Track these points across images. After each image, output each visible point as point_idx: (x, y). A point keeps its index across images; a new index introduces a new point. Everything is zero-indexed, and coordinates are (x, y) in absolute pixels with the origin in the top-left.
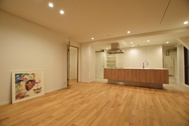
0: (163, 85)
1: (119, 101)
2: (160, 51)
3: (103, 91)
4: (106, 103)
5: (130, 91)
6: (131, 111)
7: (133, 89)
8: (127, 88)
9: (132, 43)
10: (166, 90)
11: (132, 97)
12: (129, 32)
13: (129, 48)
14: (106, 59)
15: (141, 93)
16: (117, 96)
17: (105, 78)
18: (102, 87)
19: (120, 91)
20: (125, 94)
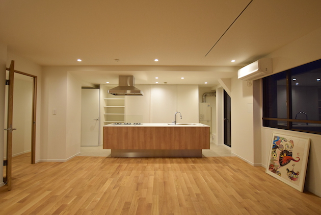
0: (203, 150)
1: (145, 198)
2: (196, 95)
3: (107, 179)
4: (123, 209)
5: (157, 170)
6: (173, 214)
7: (162, 165)
8: (151, 164)
9: (157, 78)
10: (206, 158)
11: (165, 183)
12: (156, 60)
13: (150, 85)
14: (103, 104)
15: (175, 170)
16: (139, 186)
17: (106, 146)
18: (102, 168)
19: (140, 172)
20: (152, 178)
